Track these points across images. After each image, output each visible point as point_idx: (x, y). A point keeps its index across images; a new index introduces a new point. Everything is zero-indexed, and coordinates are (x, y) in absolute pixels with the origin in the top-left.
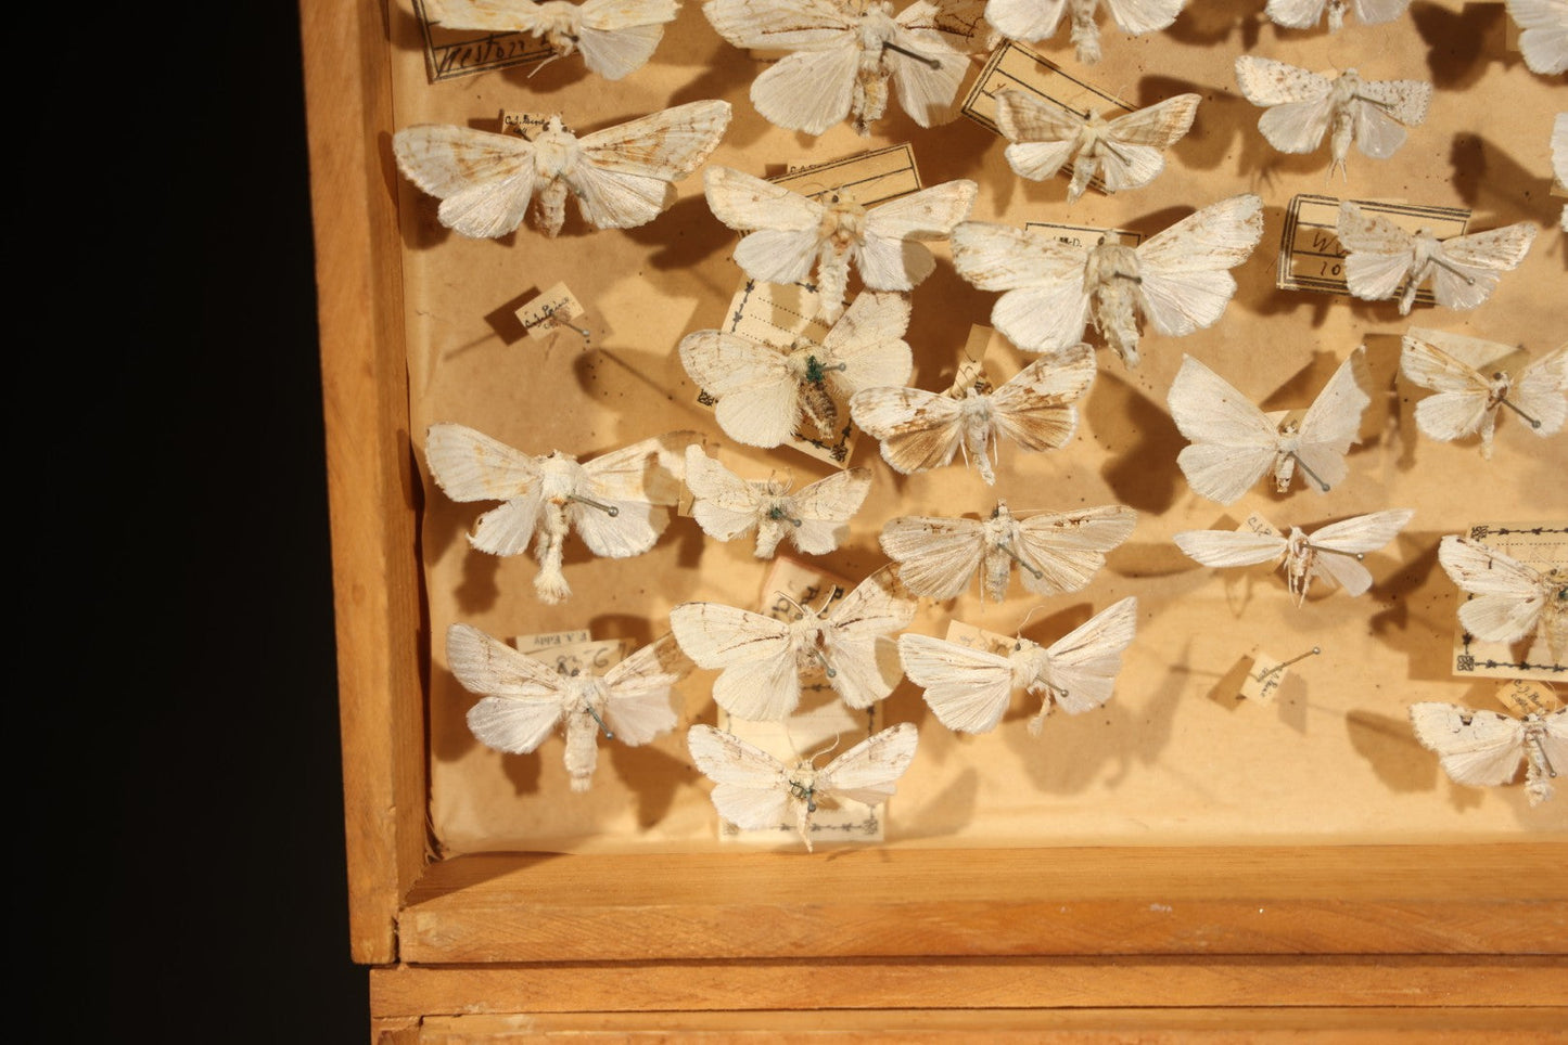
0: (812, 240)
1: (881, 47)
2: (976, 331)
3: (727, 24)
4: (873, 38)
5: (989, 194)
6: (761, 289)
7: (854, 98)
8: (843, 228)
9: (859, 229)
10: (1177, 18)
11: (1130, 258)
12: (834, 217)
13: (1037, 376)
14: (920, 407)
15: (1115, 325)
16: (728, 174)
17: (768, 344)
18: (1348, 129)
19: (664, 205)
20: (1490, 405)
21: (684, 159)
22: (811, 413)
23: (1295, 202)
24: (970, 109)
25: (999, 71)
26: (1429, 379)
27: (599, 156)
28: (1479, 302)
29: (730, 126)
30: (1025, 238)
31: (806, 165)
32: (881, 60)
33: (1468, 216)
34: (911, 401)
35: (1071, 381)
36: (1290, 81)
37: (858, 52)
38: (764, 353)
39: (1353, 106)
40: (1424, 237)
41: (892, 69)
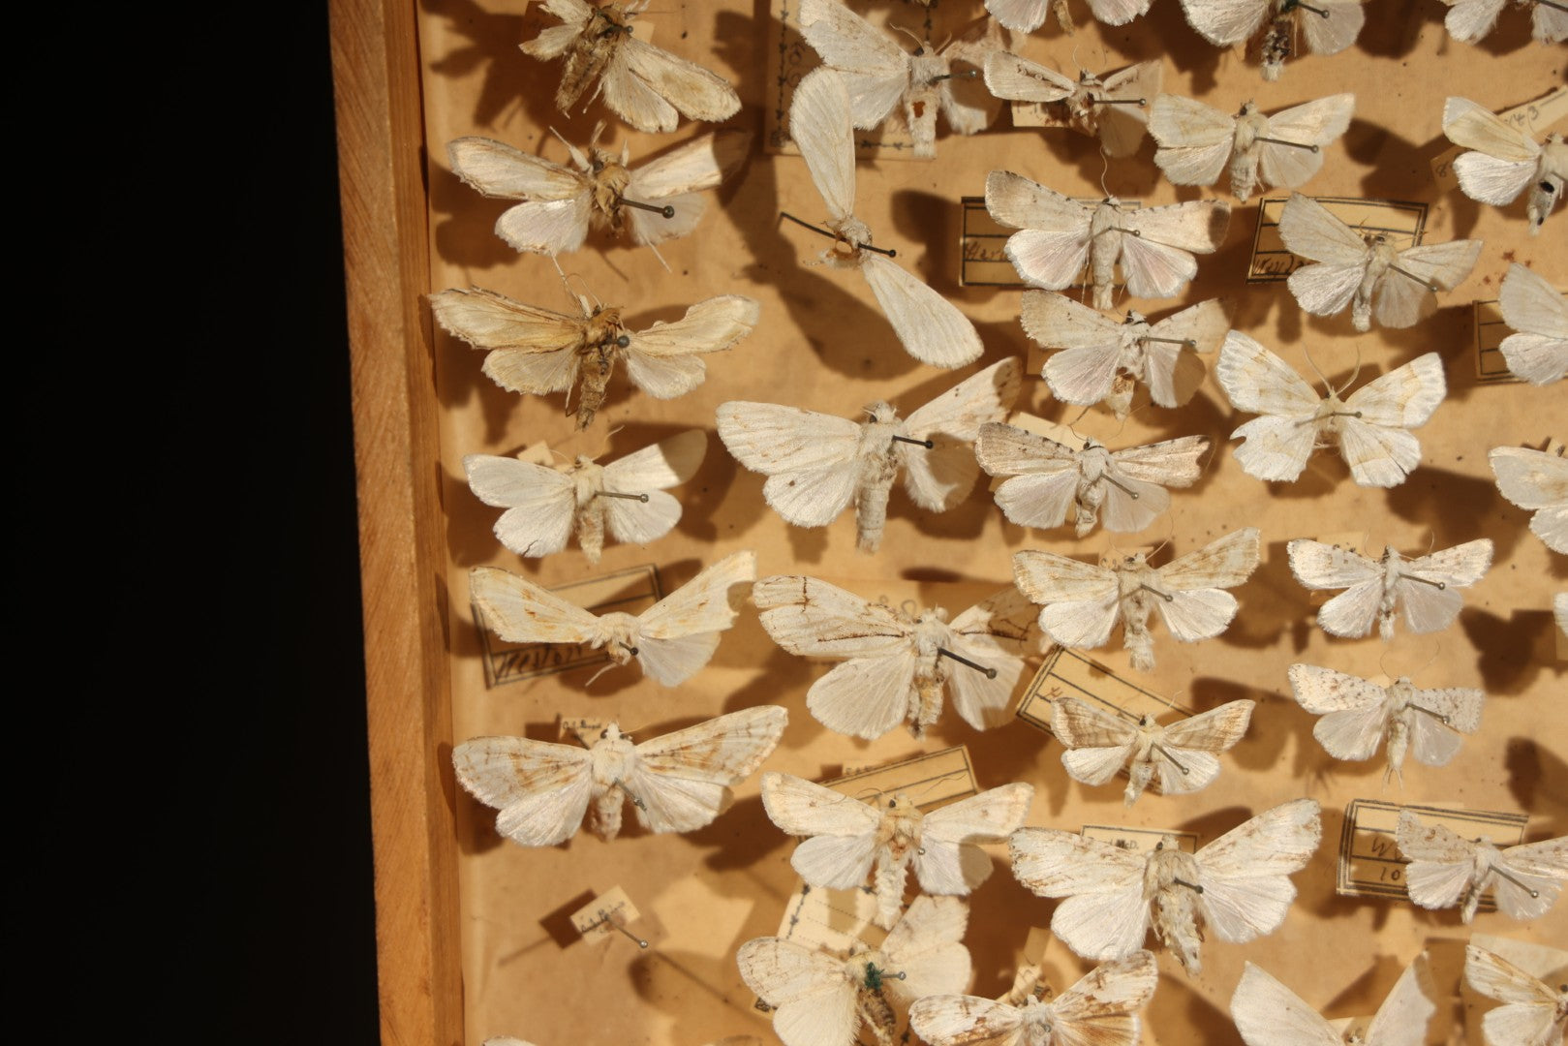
0: (870, 845)
1: (936, 653)
2: (1034, 935)
3: (784, 633)
4: (928, 645)
5: (1044, 794)
6: (818, 895)
7: (910, 702)
8: (901, 833)
9: (916, 834)
10: (1229, 625)
11: (1189, 864)
12: (891, 822)
13: (1099, 983)
14: (980, 1015)
15: (1176, 933)
16: (785, 780)
17: (824, 949)
18: (1403, 736)
19: (721, 808)
20: (1558, 1018)
21: (741, 764)
22: (869, 1020)
23: (1352, 807)
24: (1025, 713)
25: (1053, 675)
26: (1495, 990)
27: (656, 762)
28: (1542, 911)
29: (787, 731)
30: (1083, 844)
31: (862, 765)
32: (936, 666)
33: (1526, 822)
34: (972, 1009)
35: (1132, 988)
36: (1343, 690)
37: (913, 659)
38: (823, 960)
39: (1408, 714)
40: (1484, 846)
41: (946, 674)
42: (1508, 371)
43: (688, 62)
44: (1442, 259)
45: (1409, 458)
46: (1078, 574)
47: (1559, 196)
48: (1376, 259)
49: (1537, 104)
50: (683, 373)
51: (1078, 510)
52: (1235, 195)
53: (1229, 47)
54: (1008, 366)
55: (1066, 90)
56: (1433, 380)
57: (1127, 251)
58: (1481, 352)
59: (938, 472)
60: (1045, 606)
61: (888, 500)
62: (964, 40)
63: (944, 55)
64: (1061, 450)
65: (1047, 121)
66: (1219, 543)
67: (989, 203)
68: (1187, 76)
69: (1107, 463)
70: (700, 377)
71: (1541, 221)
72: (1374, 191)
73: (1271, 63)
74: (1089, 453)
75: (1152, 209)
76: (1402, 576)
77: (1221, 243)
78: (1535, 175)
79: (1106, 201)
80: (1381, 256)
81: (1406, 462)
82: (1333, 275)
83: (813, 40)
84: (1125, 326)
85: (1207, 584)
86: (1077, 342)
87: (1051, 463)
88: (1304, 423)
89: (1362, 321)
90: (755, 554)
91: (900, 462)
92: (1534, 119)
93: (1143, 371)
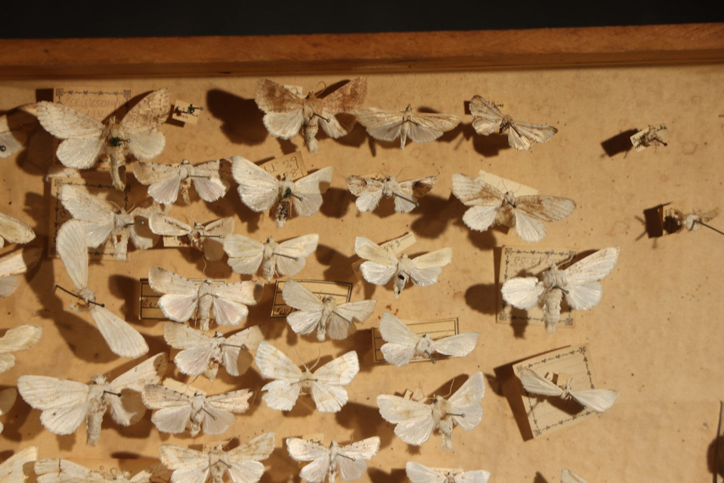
42: (384, 360)
43: (9, 216)
44: (357, 308)
45: (342, 399)
46: (190, 455)
47: (407, 281)
48: (326, 308)
49: (399, 240)
50: (3, 362)
51: (192, 425)
52: (265, 278)
53: (261, 213)
54: (161, 356)
55: (187, 230)
56: (353, 364)
57: (215, 304)
58: (376, 351)
59: (127, 407)
60: (175, 470)
61: (102, 420)
62: (141, 207)
63: (132, 214)
64: (183, 396)
65: (180, 244)
66: (256, 439)
67: (151, 281)
68: (246, 224)
69: (205, 403)
70: (12, 364)
71: (399, 292)
72: (329, 277)
73: (280, 219)
74: (196, 398)
75: (227, 285)
76: (338, 454)
77: (259, 300)
78: (396, 272)
79: (206, 281)
80: (329, 308)
81: (341, 401)
82: (308, 316)
83: (68, 206)
84: (214, 339)
85: (250, 459)
86: (190, 346)
87: (179, 402)
88: (294, 383)
89: (321, 336)
90: (38, 447)
91: (108, 403)
92: (398, 246)
93: (222, 359)
